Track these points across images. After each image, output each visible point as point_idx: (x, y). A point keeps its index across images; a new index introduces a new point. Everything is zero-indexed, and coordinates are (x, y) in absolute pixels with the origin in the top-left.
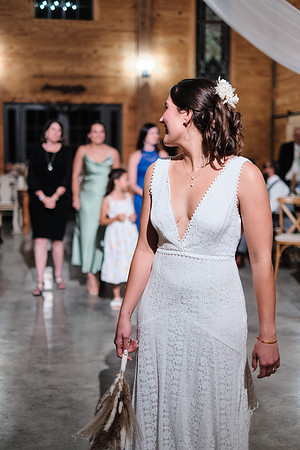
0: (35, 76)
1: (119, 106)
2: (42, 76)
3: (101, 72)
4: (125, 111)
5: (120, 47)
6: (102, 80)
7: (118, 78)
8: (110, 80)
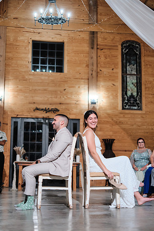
1: (79, 120)
2: (34, 103)
3: (68, 101)
5: (79, 87)
6: (69, 105)
7: (78, 104)
8: (73, 105)
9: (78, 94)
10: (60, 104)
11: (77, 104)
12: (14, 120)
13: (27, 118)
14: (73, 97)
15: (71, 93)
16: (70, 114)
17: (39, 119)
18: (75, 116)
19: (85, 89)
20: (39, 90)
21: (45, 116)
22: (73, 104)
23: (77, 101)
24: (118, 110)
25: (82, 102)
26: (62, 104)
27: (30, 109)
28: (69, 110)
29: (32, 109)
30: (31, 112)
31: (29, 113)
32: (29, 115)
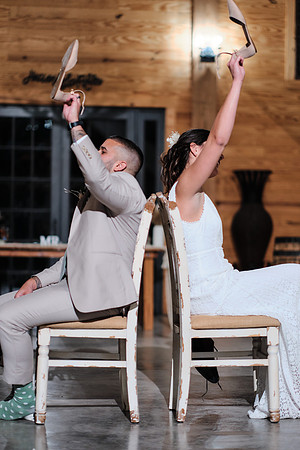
0: (12, 58)
1: (162, 111)
2: (25, 58)
3: (129, 53)
4: (170, 120)
5: (163, 8)
6: (132, 65)
7: (160, 62)
8: (144, 66)
9: (160, 29)
10: (106, 60)
11: (157, 61)
13: (5, 105)
14: (145, 39)
15: (140, 28)
16: (136, 93)
17: (42, 109)
18: (150, 97)
19: (180, 13)
20: (40, 17)
22: (144, 61)
23: (158, 52)
24: (281, 79)
25: (173, 57)
26: (112, 61)
27: (12, 77)
28: (131, 81)
29: (17, 77)
30: (16, 85)
31: (10, 91)
32: (8, 95)
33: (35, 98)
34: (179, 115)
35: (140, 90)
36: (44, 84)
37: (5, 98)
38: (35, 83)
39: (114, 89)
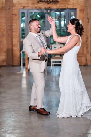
12: (21, 11)
13: (32, 9)
16: (68, 4)
17: (42, 10)
18: (72, 6)
21: (47, 7)
27: (34, 1)
28: (67, 1)
29: (35, 1)
30: (35, 4)
31: (34, 5)
32: (33, 6)
33: (40, 7)
34: (80, 10)
35: (69, 4)
36: (43, 3)
37: (32, 7)
38: (41, 3)
39: (63, 3)
